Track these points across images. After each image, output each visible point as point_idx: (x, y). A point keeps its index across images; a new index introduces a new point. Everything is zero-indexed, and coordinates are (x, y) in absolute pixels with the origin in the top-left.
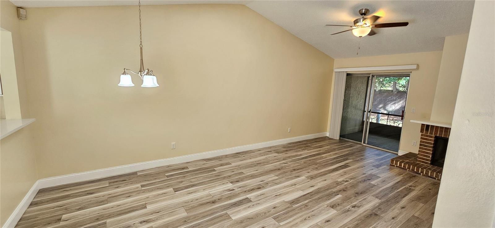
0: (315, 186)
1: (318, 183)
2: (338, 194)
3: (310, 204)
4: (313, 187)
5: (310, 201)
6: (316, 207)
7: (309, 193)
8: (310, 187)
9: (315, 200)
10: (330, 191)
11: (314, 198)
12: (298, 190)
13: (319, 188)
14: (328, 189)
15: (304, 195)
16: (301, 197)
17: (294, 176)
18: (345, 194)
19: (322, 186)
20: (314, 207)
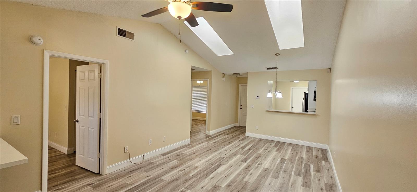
0: (210, 179)
1: (209, 182)
2: (192, 176)
3: (210, 166)
4: (212, 177)
5: (210, 167)
6: (206, 165)
7: (213, 172)
8: (214, 177)
9: (208, 169)
10: (198, 178)
11: (209, 169)
12: (221, 173)
13: (207, 177)
14: (200, 178)
15: (215, 170)
16: (217, 169)
17: (233, 186)
18: (187, 177)
19: (205, 180)
20: (207, 165)
